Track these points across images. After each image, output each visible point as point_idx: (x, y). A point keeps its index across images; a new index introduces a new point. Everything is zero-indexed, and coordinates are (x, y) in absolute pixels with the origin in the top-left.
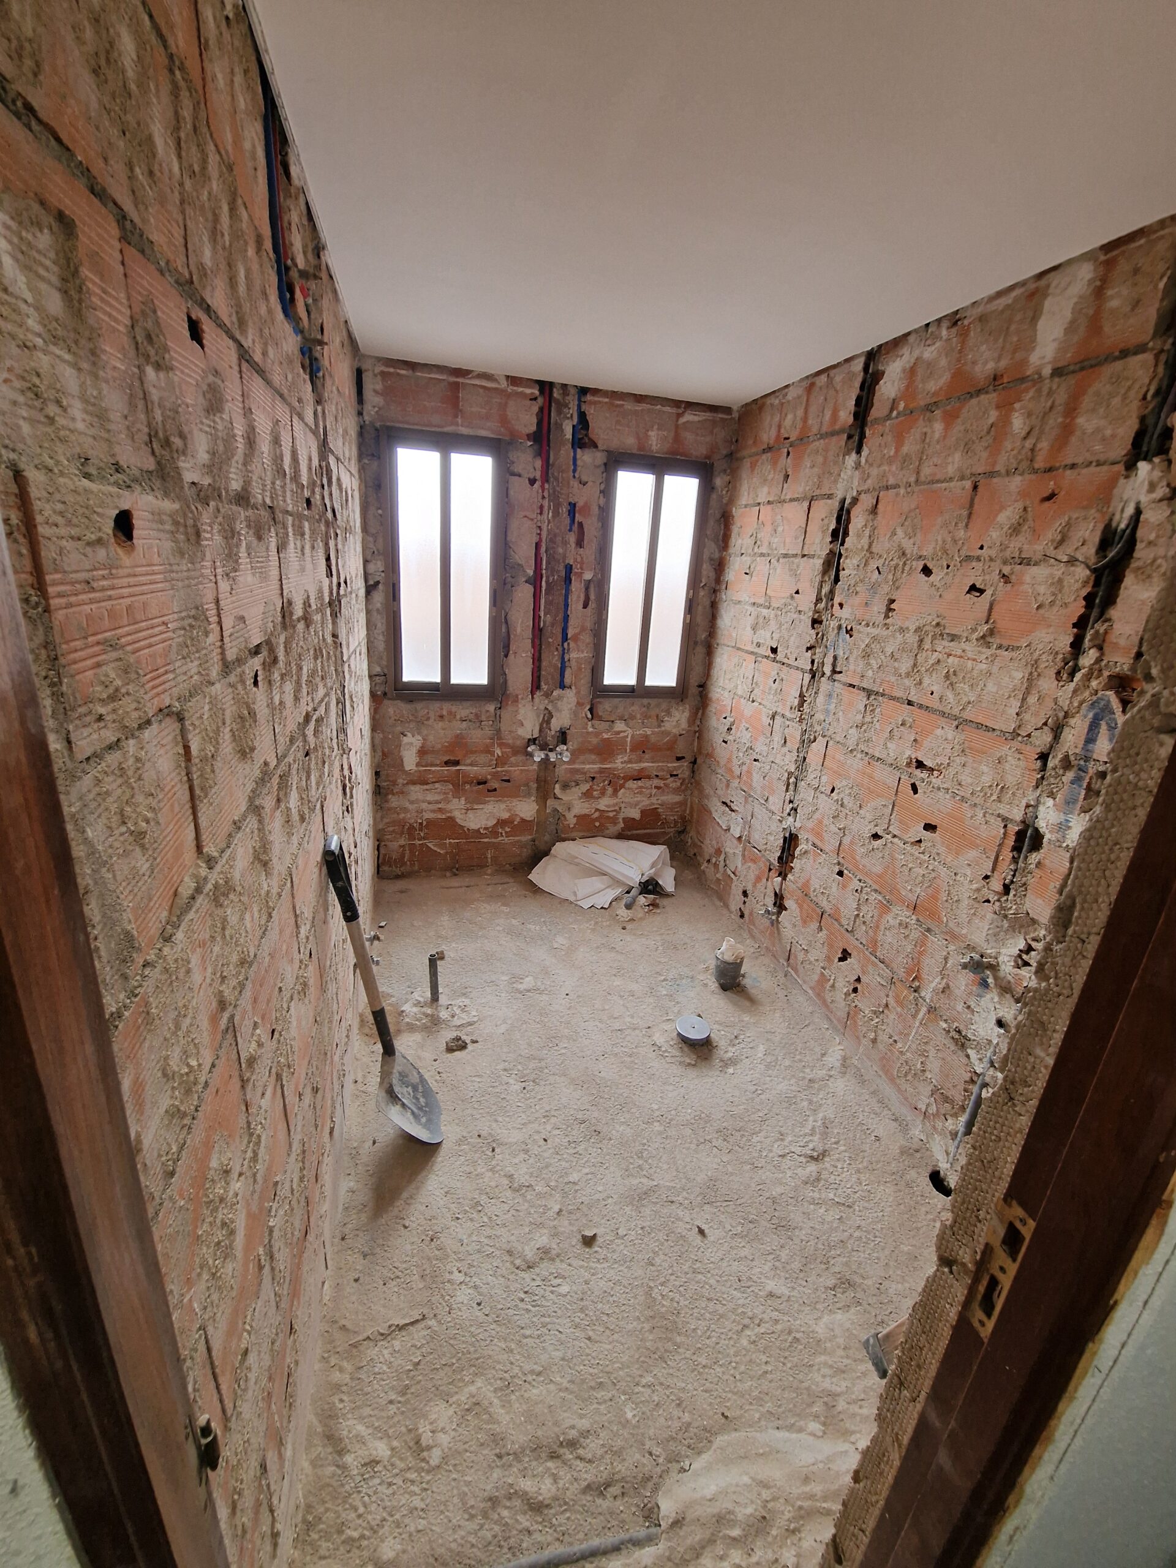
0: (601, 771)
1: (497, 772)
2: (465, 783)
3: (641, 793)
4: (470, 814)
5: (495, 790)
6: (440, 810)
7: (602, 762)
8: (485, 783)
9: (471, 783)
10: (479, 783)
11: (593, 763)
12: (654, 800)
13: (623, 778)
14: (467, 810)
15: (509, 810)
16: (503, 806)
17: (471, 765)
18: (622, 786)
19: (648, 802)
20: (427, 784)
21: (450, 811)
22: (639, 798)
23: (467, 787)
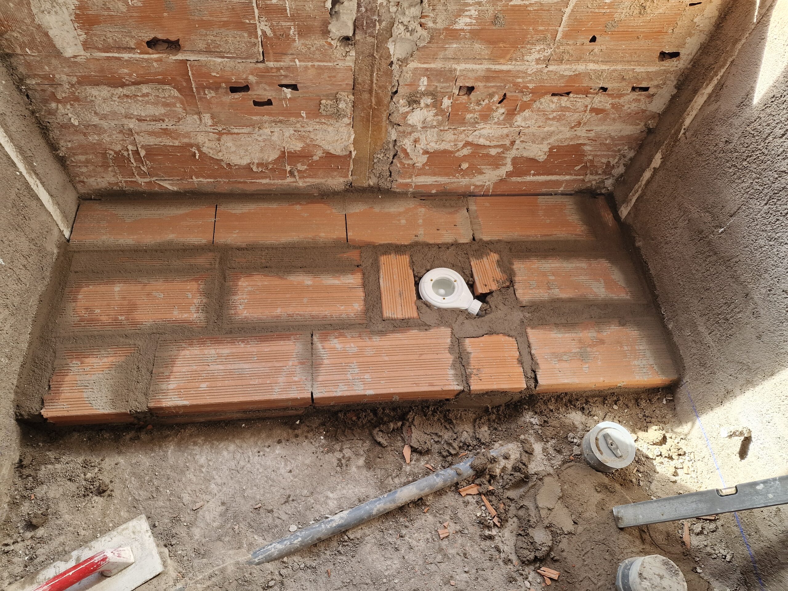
0: (489, 77)
1: (268, 70)
2: (201, 88)
3: (559, 119)
4: (228, 141)
5: (269, 103)
6: (165, 132)
7: (493, 59)
8: (246, 88)
9: (216, 87)
10: (234, 90)
11: (474, 59)
12: (581, 132)
13: (533, 92)
14: (220, 134)
15: (301, 138)
16: (289, 132)
17: (208, 51)
18: (526, 106)
19: (568, 135)
20: (123, 85)
21: (187, 135)
22: (552, 127)
23: (210, 94)
